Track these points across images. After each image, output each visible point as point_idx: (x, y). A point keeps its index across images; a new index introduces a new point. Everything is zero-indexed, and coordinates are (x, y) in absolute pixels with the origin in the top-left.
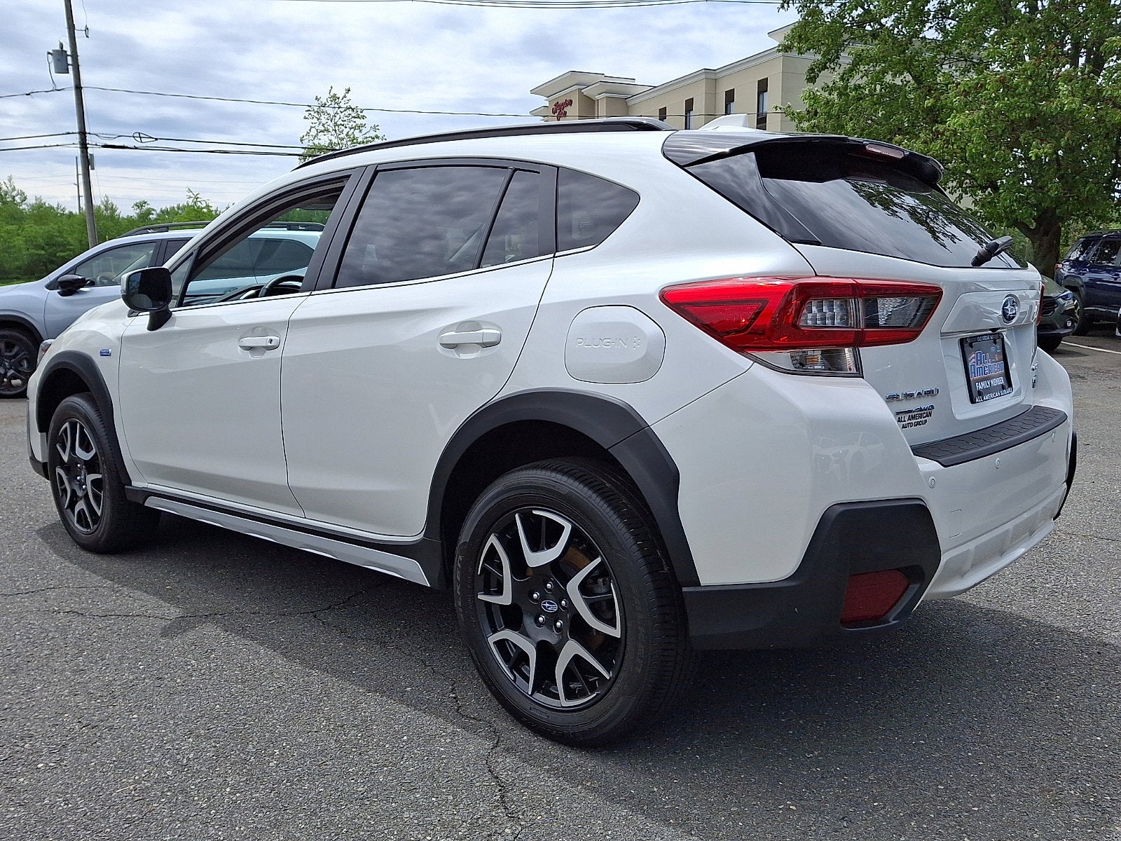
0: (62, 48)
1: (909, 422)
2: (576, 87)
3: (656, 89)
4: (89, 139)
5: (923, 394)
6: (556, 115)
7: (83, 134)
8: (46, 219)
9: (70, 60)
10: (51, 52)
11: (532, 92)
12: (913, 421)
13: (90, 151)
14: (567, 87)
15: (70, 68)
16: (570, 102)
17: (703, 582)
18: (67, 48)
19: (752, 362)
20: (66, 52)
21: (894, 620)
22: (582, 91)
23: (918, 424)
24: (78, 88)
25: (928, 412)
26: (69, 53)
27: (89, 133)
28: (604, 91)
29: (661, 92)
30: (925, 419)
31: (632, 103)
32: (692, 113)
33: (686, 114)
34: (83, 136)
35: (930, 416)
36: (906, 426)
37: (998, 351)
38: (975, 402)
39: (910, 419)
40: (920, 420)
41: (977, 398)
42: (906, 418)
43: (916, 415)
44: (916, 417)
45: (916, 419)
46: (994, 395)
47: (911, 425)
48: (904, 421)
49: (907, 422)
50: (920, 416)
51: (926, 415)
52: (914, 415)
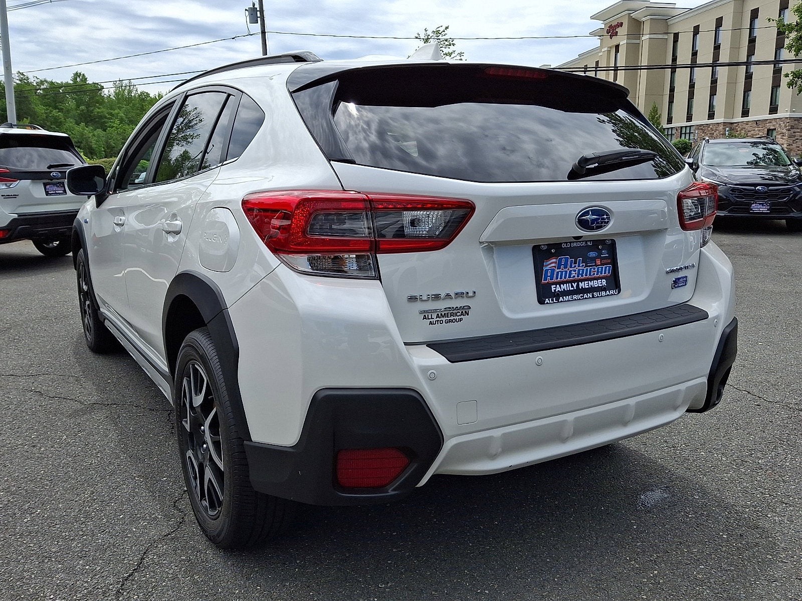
0: (254, 6)
1: (438, 319)
2: (627, 12)
3: (692, 10)
5: (453, 296)
6: (610, 34)
9: (259, 14)
10: (247, 9)
11: (592, 18)
12: (444, 319)
14: (618, 13)
15: (259, 19)
16: (621, 25)
17: (254, 438)
18: (257, 6)
19: (280, 262)
20: (256, 8)
21: (392, 491)
22: (631, 15)
23: (450, 321)
24: (263, 33)
25: (465, 311)
26: (258, 9)
28: (649, 14)
29: (696, 13)
30: (460, 317)
31: (672, 22)
32: (721, 28)
33: (716, 29)
35: (468, 315)
36: (434, 323)
37: (602, 256)
38: (546, 303)
39: (439, 317)
40: (452, 318)
41: (550, 299)
42: (434, 316)
43: (447, 313)
44: (447, 315)
45: (447, 317)
46: (581, 297)
47: (441, 322)
48: (432, 318)
49: (436, 320)
50: (453, 315)
51: (460, 314)
52: (445, 314)
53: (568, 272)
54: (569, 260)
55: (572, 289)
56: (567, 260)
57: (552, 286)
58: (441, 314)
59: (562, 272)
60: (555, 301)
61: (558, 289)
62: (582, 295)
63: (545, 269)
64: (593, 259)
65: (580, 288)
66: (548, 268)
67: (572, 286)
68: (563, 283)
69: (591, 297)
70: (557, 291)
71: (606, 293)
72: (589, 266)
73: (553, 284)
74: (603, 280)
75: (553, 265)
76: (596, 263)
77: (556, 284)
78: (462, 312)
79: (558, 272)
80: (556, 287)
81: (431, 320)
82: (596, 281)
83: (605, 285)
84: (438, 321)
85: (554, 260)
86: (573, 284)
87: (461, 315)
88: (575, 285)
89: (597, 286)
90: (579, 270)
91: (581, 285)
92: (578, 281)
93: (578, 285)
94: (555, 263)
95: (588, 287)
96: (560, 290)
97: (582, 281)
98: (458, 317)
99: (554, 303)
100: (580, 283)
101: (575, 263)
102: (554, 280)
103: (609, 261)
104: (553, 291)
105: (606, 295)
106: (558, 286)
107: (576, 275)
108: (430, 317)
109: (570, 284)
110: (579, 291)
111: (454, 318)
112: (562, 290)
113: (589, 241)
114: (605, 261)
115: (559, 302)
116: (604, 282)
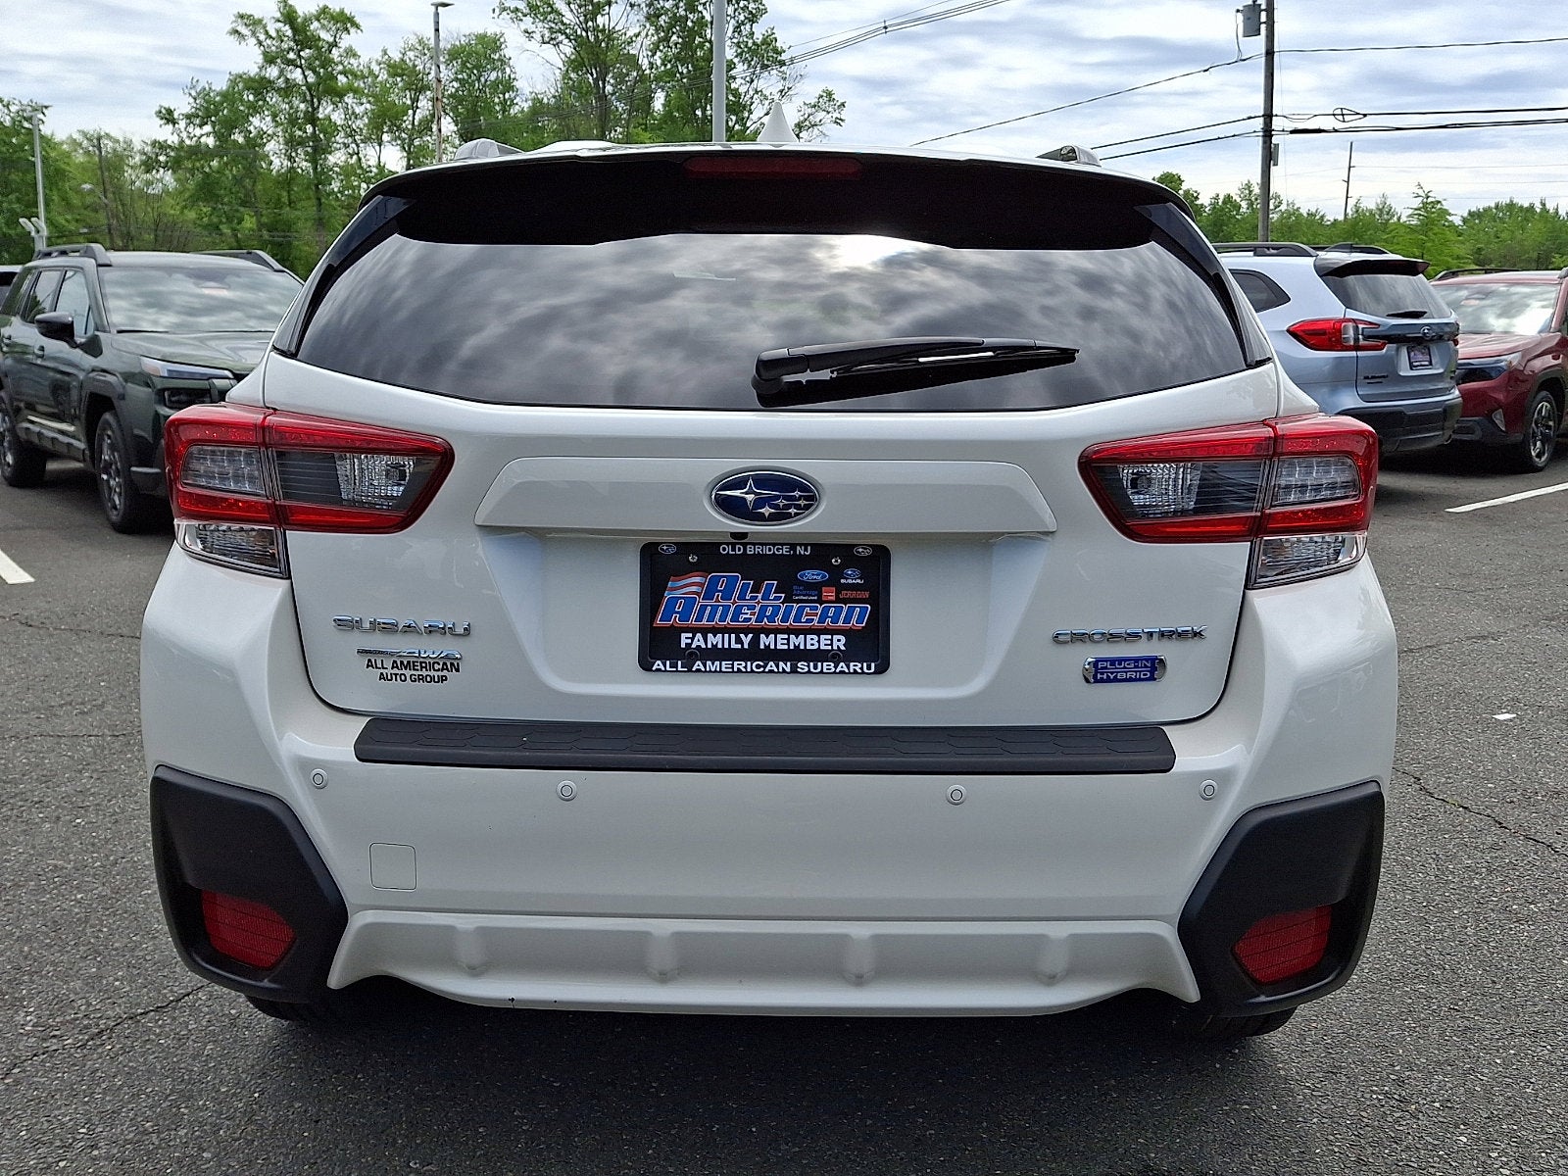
4: (1277, 124)
5: (424, 630)
7: (1268, 116)
8: (1298, 231)
9: (1263, 17)
10: (1241, 8)
12: (408, 673)
13: (1275, 140)
20: (1260, 5)
21: (269, 981)
23: (421, 678)
24: (1270, 53)
25: (452, 664)
26: (1263, 7)
27: (1276, 115)
34: (1268, 119)
35: (457, 670)
36: (389, 678)
37: (842, 581)
38: (654, 668)
39: (397, 667)
40: (424, 673)
41: (668, 663)
42: (388, 664)
43: (414, 662)
44: (414, 666)
45: (414, 669)
46: (758, 667)
47: (403, 678)
48: (384, 668)
49: (392, 672)
50: (426, 667)
51: (440, 667)
52: (409, 662)
53: (732, 609)
54: (740, 584)
55: (739, 646)
56: (732, 582)
57: (683, 635)
58: (402, 662)
59: (714, 609)
60: (680, 669)
61: (699, 641)
62: (762, 664)
63: (667, 595)
64: (817, 587)
65: (762, 647)
66: (677, 594)
67: (739, 641)
68: (715, 631)
69: (788, 670)
70: (693, 646)
71: (836, 667)
72: (798, 601)
73: (687, 630)
74: (836, 637)
75: (694, 589)
76: (820, 595)
77: (694, 631)
78: (445, 664)
79: (703, 608)
80: (692, 639)
81: (382, 671)
82: (815, 637)
83: (843, 648)
84: (396, 675)
85: (697, 579)
86: (742, 636)
87: (443, 669)
88: (746, 640)
89: (816, 647)
90: (764, 609)
91: (765, 641)
92: (757, 632)
93: (755, 642)
94: (701, 585)
95: (786, 647)
96: (704, 646)
97: (767, 632)
98: (436, 674)
99: (677, 671)
100: (762, 636)
101: (756, 589)
102: (692, 622)
103: (867, 595)
104: (683, 646)
105: (835, 672)
106: (699, 636)
107: (754, 618)
108: (379, 665)
109: (733, 636)
110: (754, 653)
111: (428, 673)
112: (709, 646)
113: (801, 545)
114: (849, 594)
115: (690, 671)
116: (840, 642)
